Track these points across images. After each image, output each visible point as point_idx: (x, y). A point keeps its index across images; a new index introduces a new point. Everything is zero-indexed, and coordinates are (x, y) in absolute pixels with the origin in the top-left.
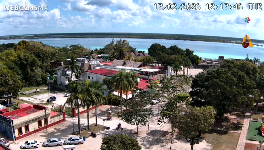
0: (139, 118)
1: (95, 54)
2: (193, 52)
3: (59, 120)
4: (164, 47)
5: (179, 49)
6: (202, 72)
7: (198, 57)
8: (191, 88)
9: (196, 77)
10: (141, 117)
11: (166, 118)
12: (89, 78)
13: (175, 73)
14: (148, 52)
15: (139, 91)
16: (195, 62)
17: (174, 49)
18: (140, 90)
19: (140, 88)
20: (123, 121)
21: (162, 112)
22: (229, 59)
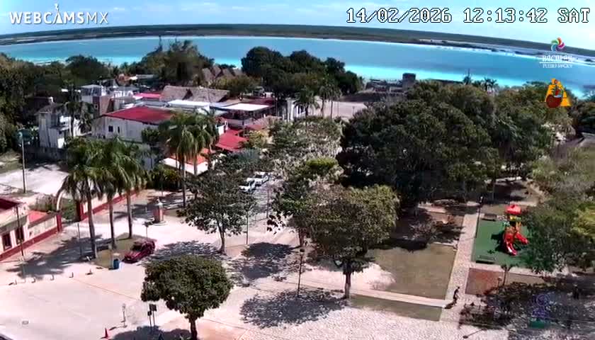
0: (226, 216)
1: (123, 75)
2: (343, 64)
3: (47, 230)
4: (277, 55)
5: (313, 59)
6: (364, 110)
7: (356, 75)
8: (341, 145)
9: (350, 120)
10: (230, 214)
11: (285, 215)
12: (111, 129)
13: (304, 113)
14: (242, 66)
15: (222, 155)
16: (348, 86)
17: (301, 59)
18: (225, 152)
19: (224, 147)
20: (190, 225)
21: (277, 202)
22: (426, 80)
